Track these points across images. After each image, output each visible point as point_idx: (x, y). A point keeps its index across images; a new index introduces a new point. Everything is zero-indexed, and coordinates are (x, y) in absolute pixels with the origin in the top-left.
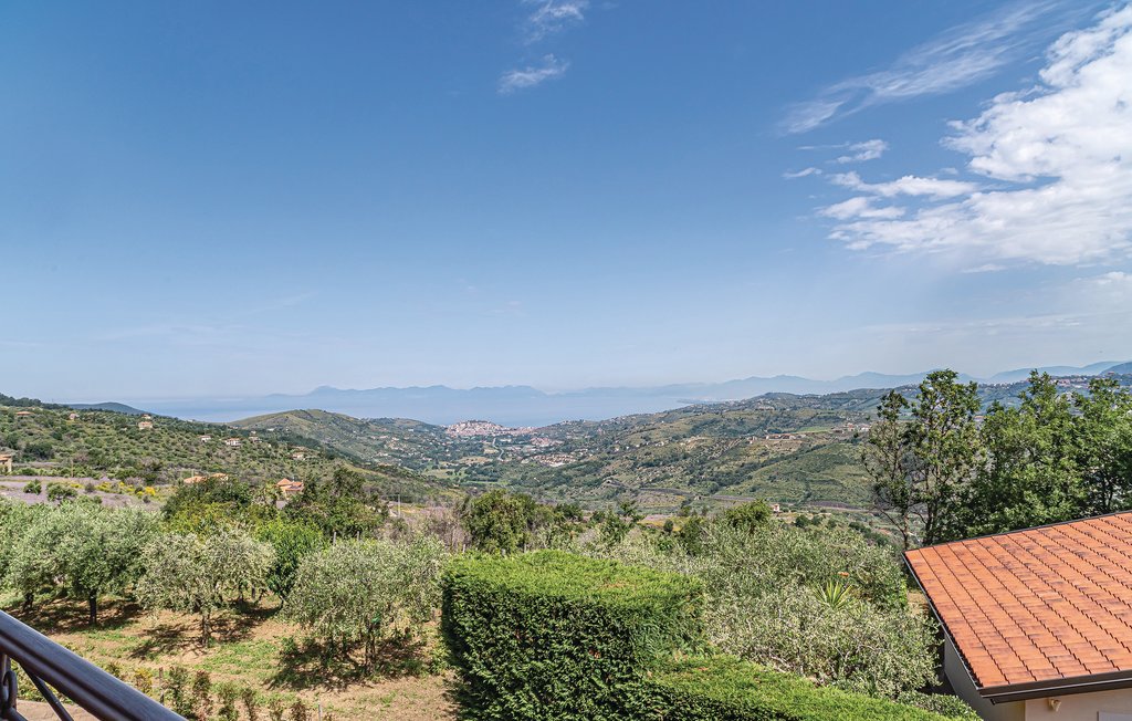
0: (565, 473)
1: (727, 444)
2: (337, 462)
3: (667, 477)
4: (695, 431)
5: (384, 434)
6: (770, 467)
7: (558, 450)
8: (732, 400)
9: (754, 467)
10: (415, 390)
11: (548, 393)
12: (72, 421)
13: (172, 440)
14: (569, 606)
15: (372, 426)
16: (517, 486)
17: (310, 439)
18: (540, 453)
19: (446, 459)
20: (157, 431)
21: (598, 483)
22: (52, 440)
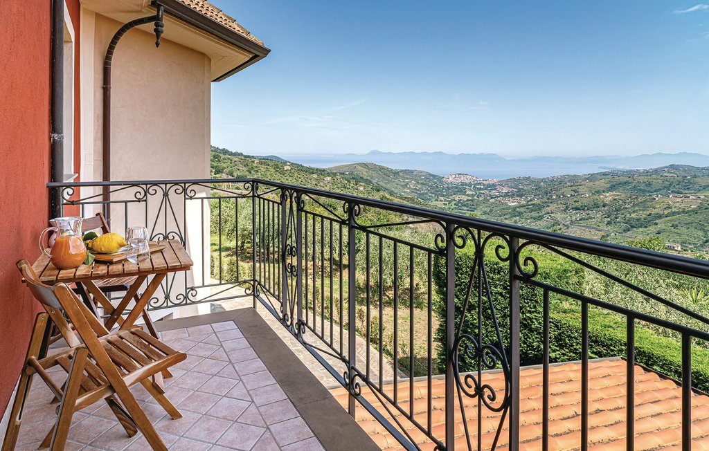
0: (518, 209)
1: (637, 199)
2: (381, 193)
3: (591, 218)
4: (612, 188)
5: (407, 178)
6: (673, 217)
7: (514, 195)
8: (641, 169)
9: (660, 217)
10: (425, 154)
11: (508, 159)
12: (255, 165)
13: (299, 176)
14: (501, 267)
15: (401, 174)
16: (487, 215)
17: (367, 180)
18: (502, 196)
19: (443, 196)
20: (292, 171)
21: (541, 218)
22: (247, 173)
